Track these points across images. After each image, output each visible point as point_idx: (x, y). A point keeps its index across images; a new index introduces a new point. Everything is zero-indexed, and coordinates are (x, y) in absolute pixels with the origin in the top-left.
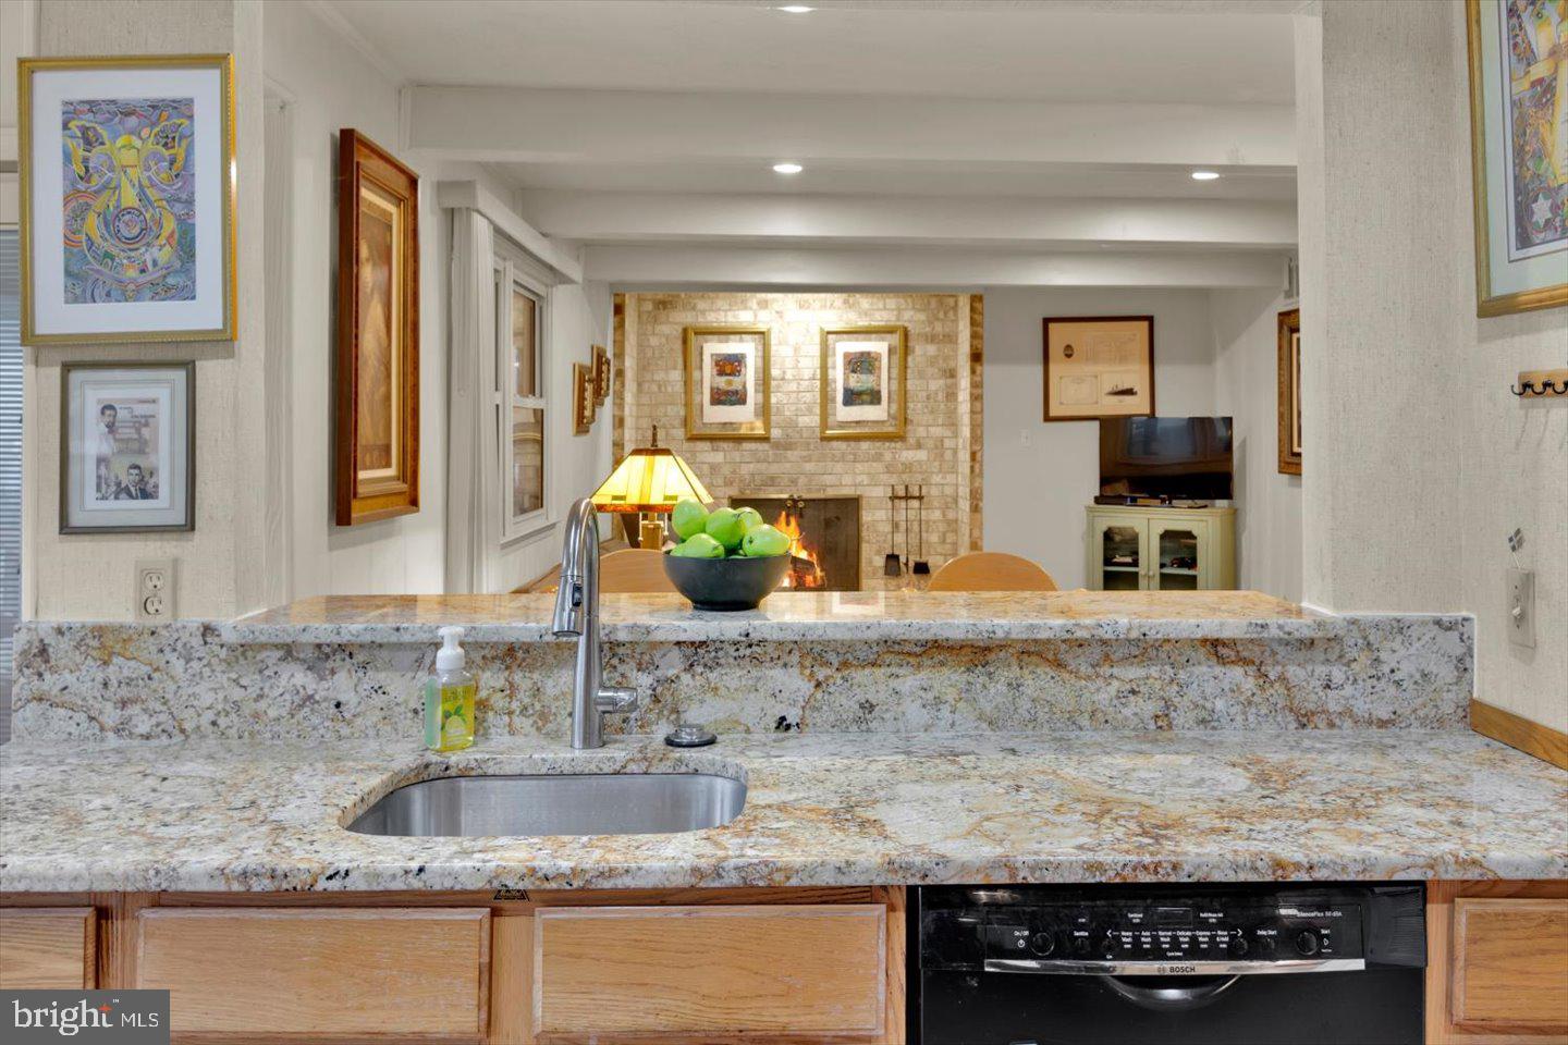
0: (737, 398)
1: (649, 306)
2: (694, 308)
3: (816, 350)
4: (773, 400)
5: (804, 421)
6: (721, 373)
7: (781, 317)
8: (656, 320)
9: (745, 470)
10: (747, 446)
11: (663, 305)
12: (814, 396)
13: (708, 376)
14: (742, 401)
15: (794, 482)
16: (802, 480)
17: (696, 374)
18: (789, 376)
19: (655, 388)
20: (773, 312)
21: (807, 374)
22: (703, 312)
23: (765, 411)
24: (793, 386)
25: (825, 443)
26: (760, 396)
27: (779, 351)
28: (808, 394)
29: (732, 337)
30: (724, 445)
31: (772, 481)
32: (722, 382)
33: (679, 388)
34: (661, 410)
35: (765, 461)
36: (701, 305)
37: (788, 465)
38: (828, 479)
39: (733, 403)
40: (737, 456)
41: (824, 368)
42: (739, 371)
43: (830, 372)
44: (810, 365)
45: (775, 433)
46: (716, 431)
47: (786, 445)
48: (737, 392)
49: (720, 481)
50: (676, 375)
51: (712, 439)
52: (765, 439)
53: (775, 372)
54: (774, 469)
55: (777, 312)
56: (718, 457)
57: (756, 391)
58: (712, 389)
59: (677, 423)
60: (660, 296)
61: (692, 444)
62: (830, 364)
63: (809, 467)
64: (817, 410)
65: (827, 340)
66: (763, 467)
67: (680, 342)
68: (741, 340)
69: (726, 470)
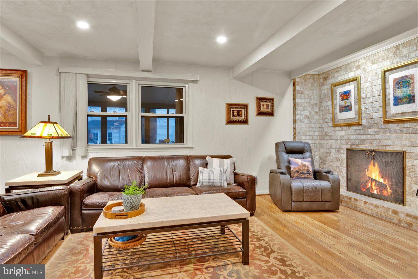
0: (348, 108)
1: (321, 80)
2: (334, 77)
3: (379, 82)
4: (363, 107)
5: (376, 115)
6: (343, 99)
7: (365, 71)
8: (323, 85)
9: (352, 137)
10: (353, 128)
11: (325, 79)
12: (380, 104)
13: (338, 101)
14: (350, 110)
15: (372, 143)
16: (375, 143)
17: (335, 101)
18: (369, 96)
19: (323, 108)
20: (361, 69)
21: (377, 93)
22: (337, 77)
23: (359, 112)
24: (371, 100)
25: (386, 125)
26: (357, 106)
27: (365, 86)
28: (377, 103)
29: (347, 84)
30: (345, 128)
31: (362, 142)
32: (343, 103)
33: (330, 107)
34: (325, 116)
35: (360, 134)
36: (336, 75)
37: (369, 136)
38: (388, 143)
39: (347, 111)
40: (349, 132)
41: (384, 89)
42: (349, 98)
43: (387, 90)
44: (378, 89)
45: (364, 122)
46: (342, 122)
47: (368, 127)
48: (348, 106)
49: (343, 142)
50: (330, 103)
51: (341, 126)
52: (359, 124)
53: (363, 95)
54: (363, 137)
55: (363, 69)
56: (343, 133)
57: (355, 105)
58: (340, 106)
59: (330, 120)
60: (325, 76)
61: (334, 128)
62: (387, 87)
63: (378, 137)
64: (381, 109)
65: (385, 75)
66: (358, 136)
67: (330, 90)
68: (350, 85)
69: (346, 138)
